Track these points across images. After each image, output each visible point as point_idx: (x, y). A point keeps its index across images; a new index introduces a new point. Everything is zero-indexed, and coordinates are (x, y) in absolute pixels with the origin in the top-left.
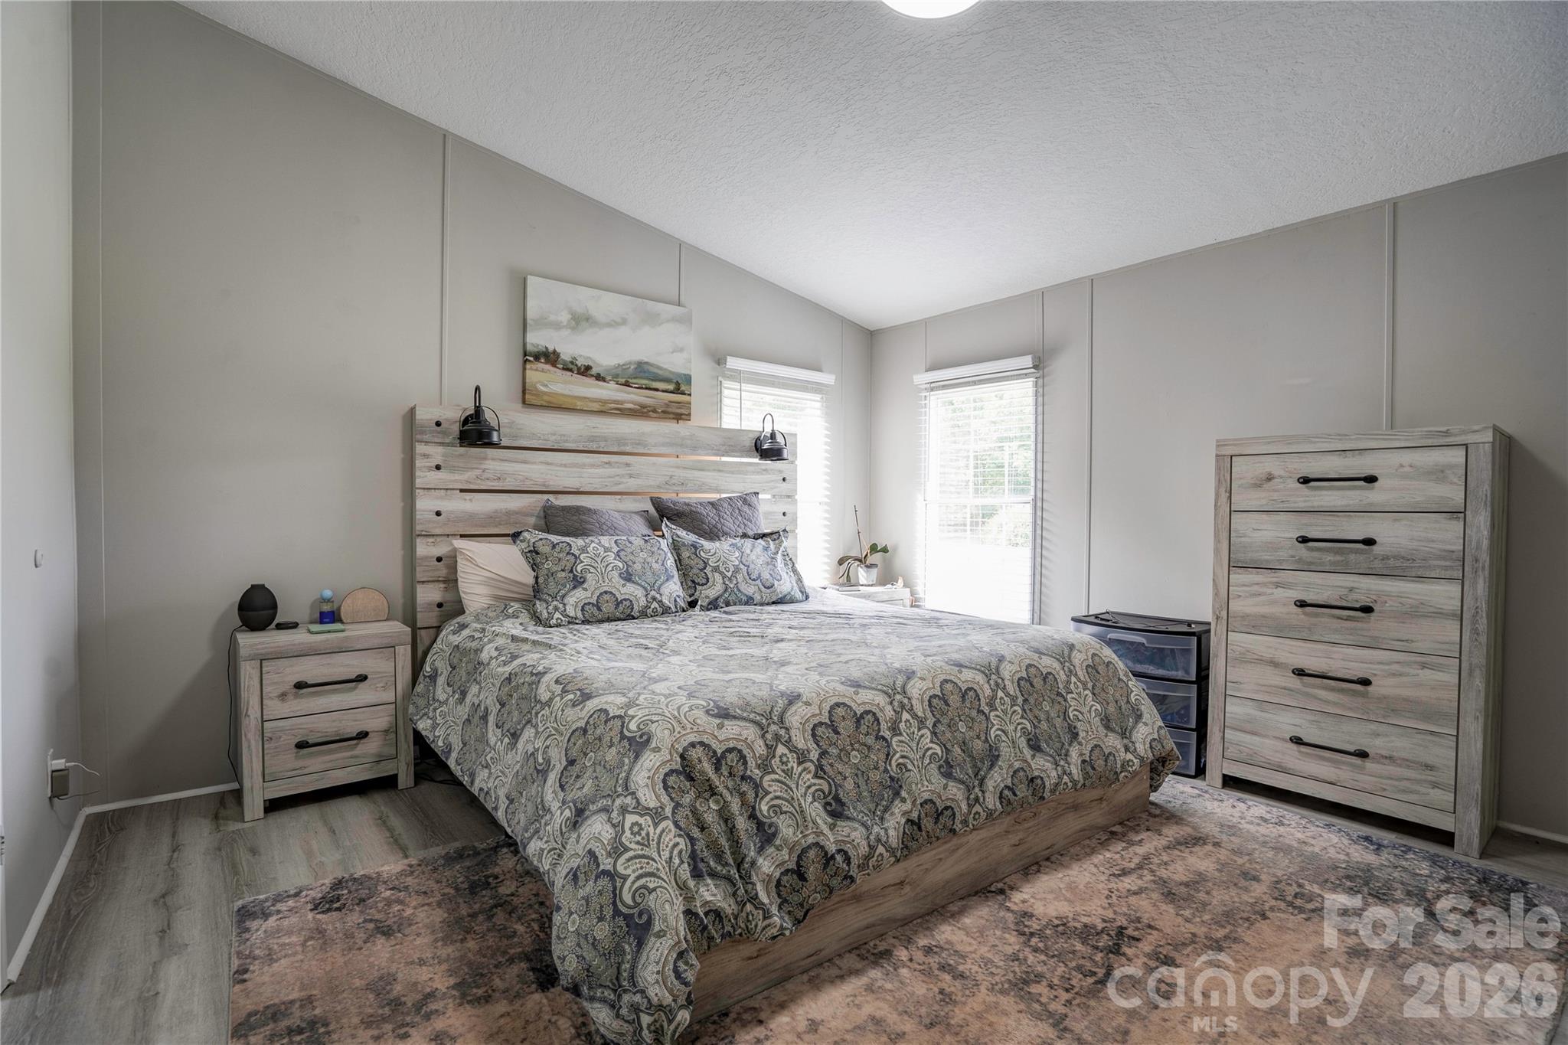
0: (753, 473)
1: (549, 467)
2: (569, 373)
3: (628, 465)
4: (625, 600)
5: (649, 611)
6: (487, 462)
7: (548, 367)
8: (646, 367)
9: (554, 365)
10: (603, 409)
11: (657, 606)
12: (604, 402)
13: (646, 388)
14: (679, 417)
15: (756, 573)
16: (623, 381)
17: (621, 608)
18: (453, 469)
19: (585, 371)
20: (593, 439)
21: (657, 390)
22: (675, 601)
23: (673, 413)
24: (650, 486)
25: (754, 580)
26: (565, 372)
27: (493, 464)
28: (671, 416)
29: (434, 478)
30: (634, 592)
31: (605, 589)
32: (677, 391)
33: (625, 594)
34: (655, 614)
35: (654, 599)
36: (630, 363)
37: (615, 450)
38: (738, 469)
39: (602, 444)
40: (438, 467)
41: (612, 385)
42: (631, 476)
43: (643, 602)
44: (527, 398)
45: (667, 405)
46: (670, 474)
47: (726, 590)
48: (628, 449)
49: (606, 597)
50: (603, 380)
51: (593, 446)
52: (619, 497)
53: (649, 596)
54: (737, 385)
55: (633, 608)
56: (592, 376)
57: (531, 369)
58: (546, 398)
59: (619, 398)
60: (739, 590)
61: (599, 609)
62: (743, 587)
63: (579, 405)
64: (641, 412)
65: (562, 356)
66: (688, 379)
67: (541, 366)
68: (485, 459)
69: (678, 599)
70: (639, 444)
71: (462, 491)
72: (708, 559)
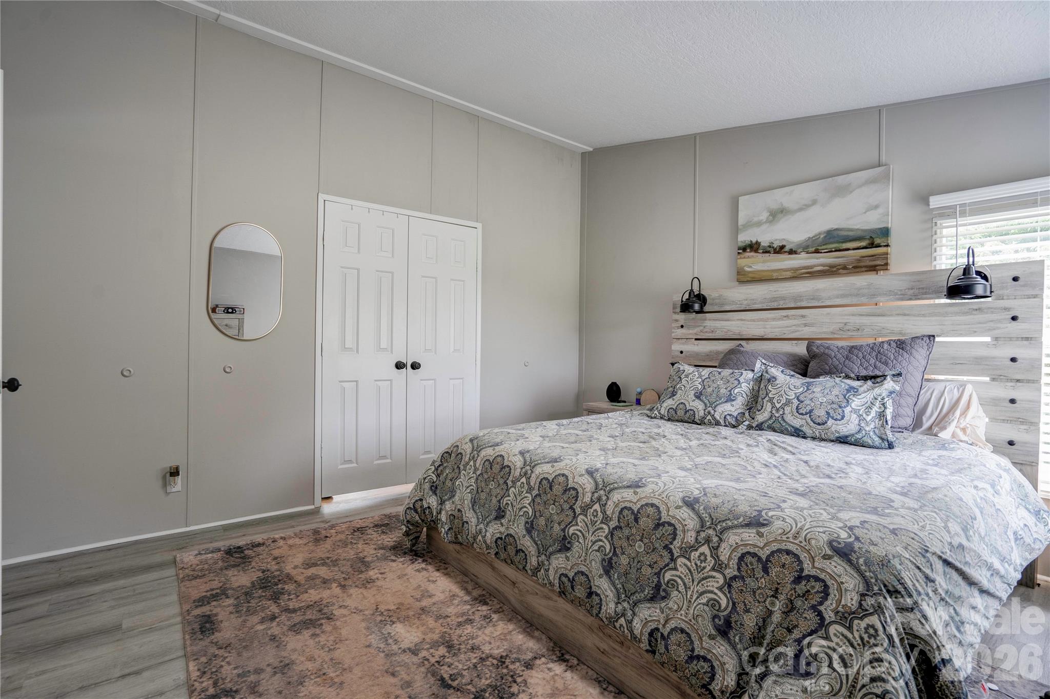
0: (957, 314)
1: (743, 322)
2: (767, 255)
3: (803, 316)
4: (691, 410)
5: (706, 421)
6: (706, 322)
7: (752, 254)
8: (835, 233)
9: (756, 251)
10: (795, 275)
11: (711, 418)
12: (795, 270)
13: (836, 251)
14: (873, 269)
15: (808, 408)
16: (813, 249)
17: (688, 415)
18: (689, 328)
19: (780, 250)
20: (774, 299)
21: (848, 249)
22: (725, 418)
23: (866, 267)
24: (825, 333)
25: (802, 414)
26: (764, 255)
27: (713, 324)
28: (864, 269)
29: (680, 332)
30: (698, 407)
31: (682, 401)
32: (872, 245)
33: (692, 406)
34: (710, 424)
35: (709, 413)
36: (820, 234)
37: (792, 305)
38: (935, 312)
39: (781, 302)
40: (682, 326)
41: (803, 255)
42: (806, 325)
43: (702, 413)
44: (744, 278)
45: (859, 261)
46: (845, 321)
47: (771, 418)
48: (804, 304)
49: (681, 406)
50: (795, 253)
51: (775, 305)
52: (796, 342)
53: (707, 411)
54: (952, 222)
55: (695, 416)
56: (786, 252)
57: (741, 258)
58: (750, 275)
59: (809, 264)
60: (784, 420)
61: (676, 413)
62: (789, 418)
63: (775, 275)
64: (831, 271)
65: (762, 244)
66: (885, 232)
67: (747, 254)
68: (705, 320)
69: (728, 417)
70: (812, 299)
71: (696, 339)
72: (771, 391)
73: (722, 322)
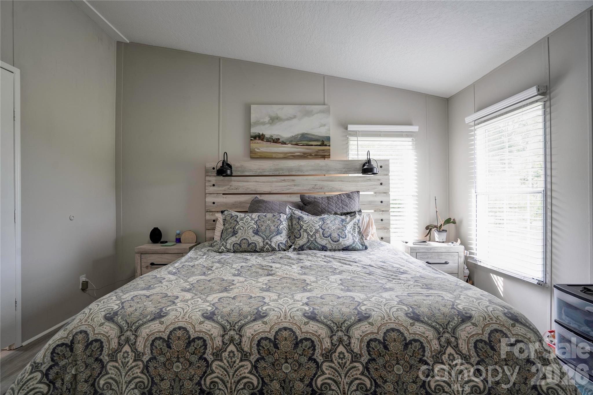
0: (362, 181)
1: (257, 183)
2: (269, 143)
3: (293, 180)
4: (253, 243)
5: (265, 249)
6: (232, 182)
7: (260, 141)
8: (306, 136)
9: (262, 140)
10: (285, 156)
11: (269, 247)
12: (286, 153)
13: (306, 145)
14: (324, 157)
15: (329, 233)
16: (295, 143)
17: (250, 247)
18: (219, 186)
19: (276, 141)
20: (277, 170)
21: (312, 145)
22: (279, 245)
23: (321, 155)
24: (305, 190)
25: (326, 237)
26: (267, 143)
27: (237, 184)
28: (320, 157)
29: (212, 189)
30: (258, 240)
31: (245, 237)
32: (323, 145)
33: (253, 240)
34: (268, 251)
35: (267, 243)
36: (298, 135)
37: (287, 174)
38: (354, 180)
39: (281, 172)
40: (214, 185)
41: (289, 145)
42: (295, 185)
43: (261, 244)
44: (254, 156)
45: (317, 152)
46: (315, 184)
47: (308, 242)
48: (293, 173)
49: (244, 241)
50: (285, 143)
51: (277, 173)
52: (290, 195)
53: (265, 242)
54: (355, 138)
55: (256, 247)
56: (280, 143)
57: (252, 143)
58: (259, 154)
59: (292, 151)
60: (316, 242)
61: (240, 246)
62: (319, 240)
63: (274, 156)
64: (304, 156)
65: (266, 136)
66: (328, 139)
67: (257, 141)
68: (231, 181)
69: (280, 245)
70: (298, 171)
71: (223, 194)
72: (303, 225)
73: (242, 183)
